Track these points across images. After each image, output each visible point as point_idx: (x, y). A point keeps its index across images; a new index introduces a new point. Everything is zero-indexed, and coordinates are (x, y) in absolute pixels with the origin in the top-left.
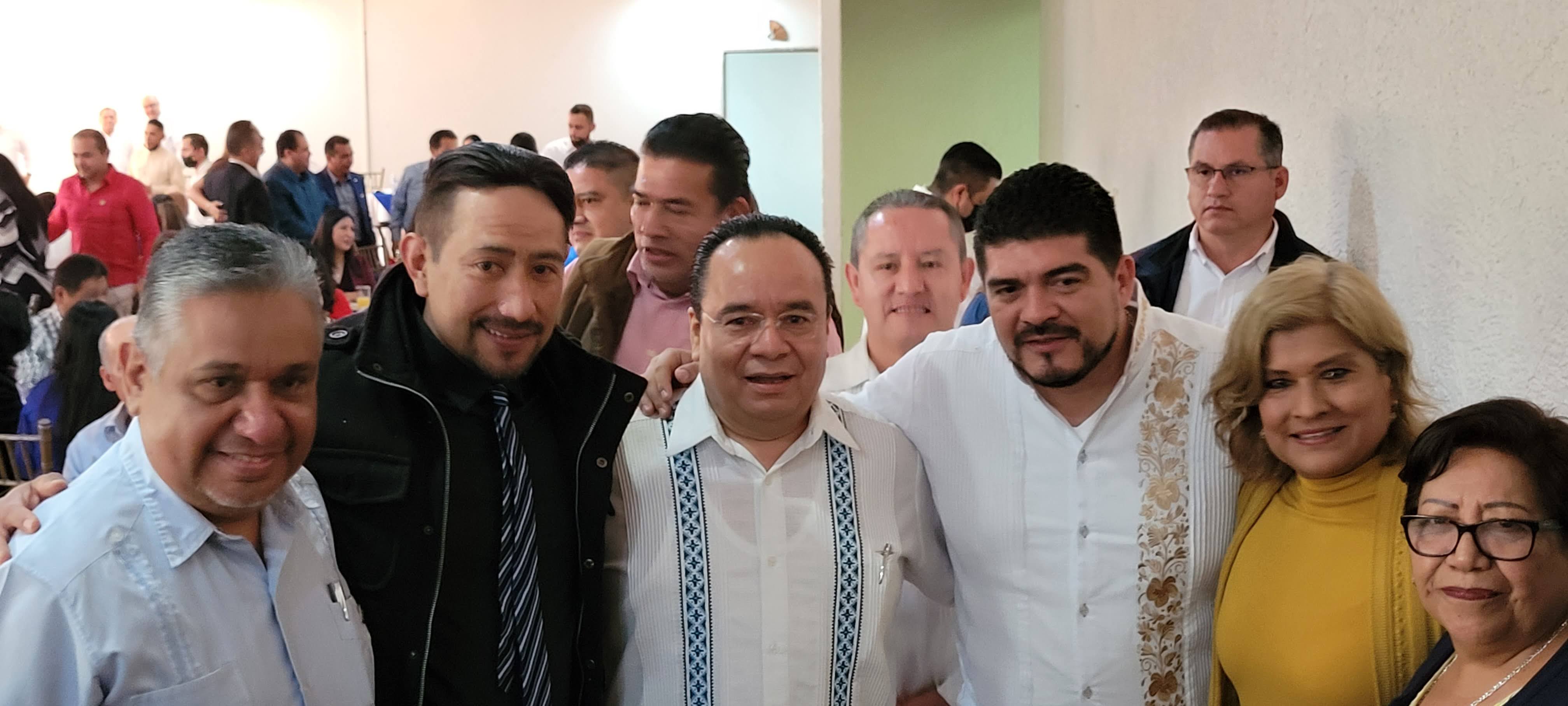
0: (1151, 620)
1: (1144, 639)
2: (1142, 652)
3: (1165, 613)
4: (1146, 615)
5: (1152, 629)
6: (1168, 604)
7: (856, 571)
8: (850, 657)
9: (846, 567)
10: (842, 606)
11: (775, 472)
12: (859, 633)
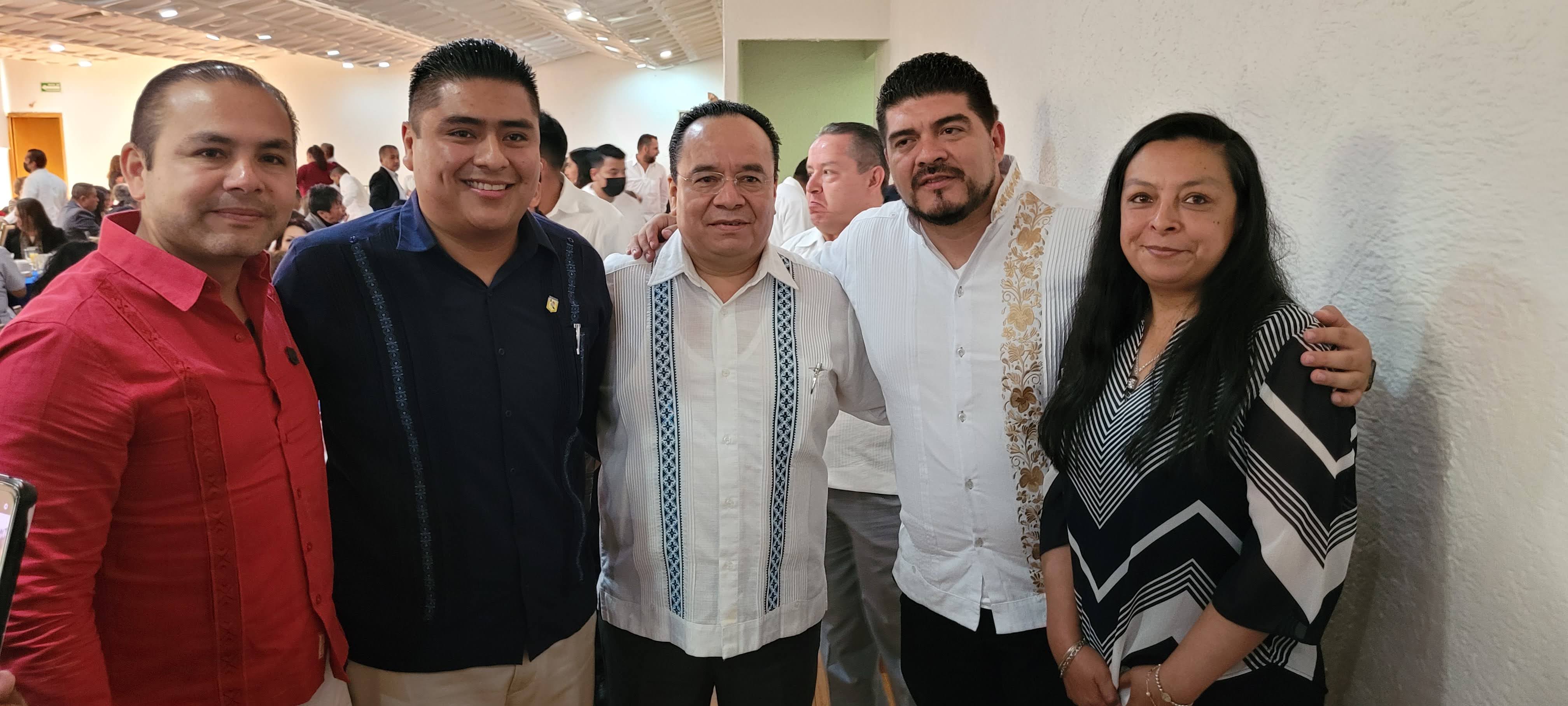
0: (1017, 423)
1: (1012, 440)
2: (1010, 451)
3: (1027, 417)
4: (1011, 420)
5: (1018, 431)
6: (1029, 409)
7: (792, 383)
8: (787, 448)
9: (785, 380)
10: (780, 409)
11: (728, 305)
12: (794, 430)
